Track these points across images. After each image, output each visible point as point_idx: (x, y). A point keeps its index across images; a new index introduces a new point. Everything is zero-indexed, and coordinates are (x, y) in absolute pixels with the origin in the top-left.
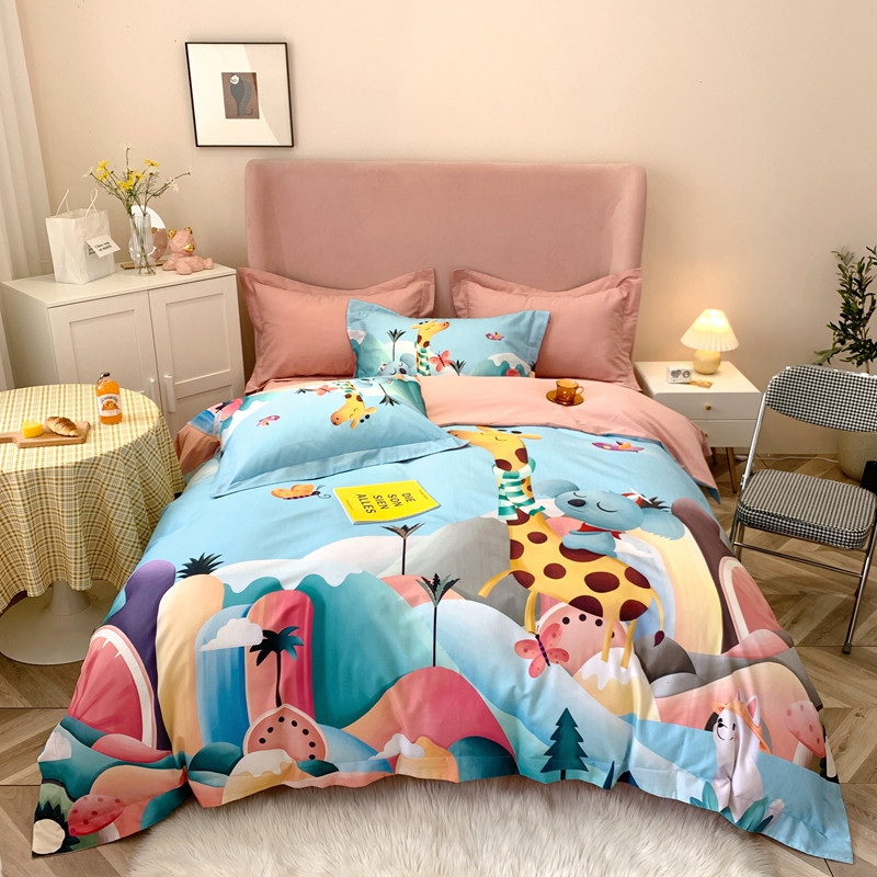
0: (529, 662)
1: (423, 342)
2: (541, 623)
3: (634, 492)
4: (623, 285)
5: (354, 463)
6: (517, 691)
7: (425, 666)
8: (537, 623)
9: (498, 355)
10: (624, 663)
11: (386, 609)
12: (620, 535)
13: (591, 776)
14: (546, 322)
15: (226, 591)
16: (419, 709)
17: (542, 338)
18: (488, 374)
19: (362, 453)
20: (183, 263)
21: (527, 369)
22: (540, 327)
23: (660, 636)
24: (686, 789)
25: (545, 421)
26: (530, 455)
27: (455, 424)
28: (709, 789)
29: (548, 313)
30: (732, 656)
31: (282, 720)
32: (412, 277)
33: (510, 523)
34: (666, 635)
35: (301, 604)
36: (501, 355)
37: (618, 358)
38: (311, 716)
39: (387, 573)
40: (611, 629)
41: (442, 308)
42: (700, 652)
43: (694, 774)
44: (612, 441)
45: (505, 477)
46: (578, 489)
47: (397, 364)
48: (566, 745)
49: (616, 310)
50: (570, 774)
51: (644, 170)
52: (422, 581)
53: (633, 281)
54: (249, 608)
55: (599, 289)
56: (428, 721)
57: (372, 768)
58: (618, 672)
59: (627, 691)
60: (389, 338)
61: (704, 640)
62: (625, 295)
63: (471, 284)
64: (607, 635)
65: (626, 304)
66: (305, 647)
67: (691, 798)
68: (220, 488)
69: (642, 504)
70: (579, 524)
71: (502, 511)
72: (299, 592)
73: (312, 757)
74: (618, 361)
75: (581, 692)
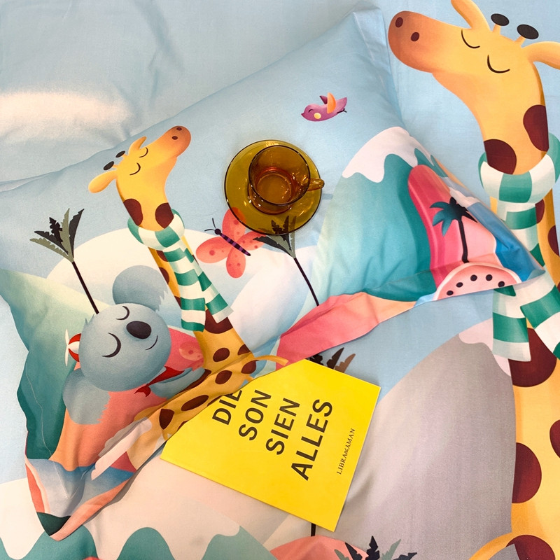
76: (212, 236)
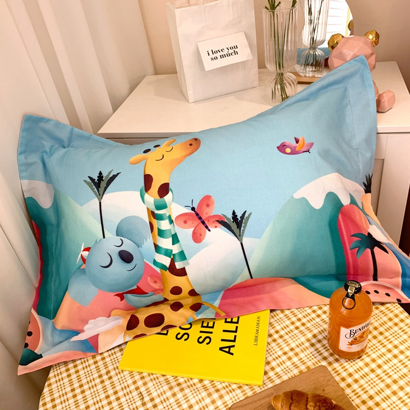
1: (156, 186)
76: (189, 211)
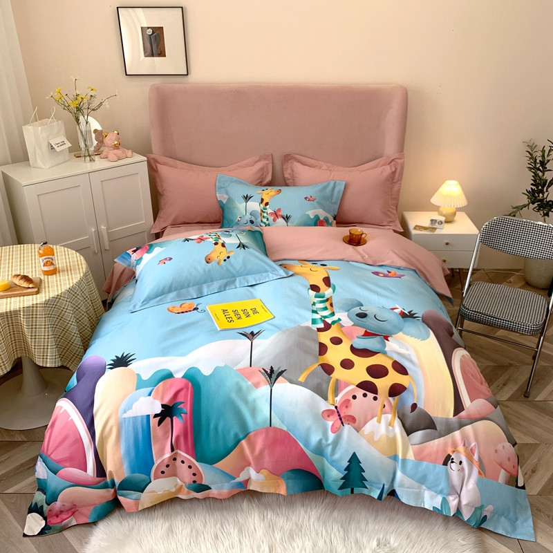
0: (330, 423)
1: (264, 203)
2: (338, 399)
3: (398, 307)
4: (392, 164)
5: (220, 287)
6: (324, 441)
7: (265, 426)
8: (336, 399)
9: (312, 211)
10: (390, 424)
11: (239, 390)
12: (389, 338)
13: (370, 492)
14: (343, 188)
15: (138, 378)
16: (262, 452)
17: (340, 198)
18: (306, 224)
19: (225, 281)
20: (112, 154)
21: (331, 219)
22: (339, 192)
23: (414, 406)
24: (430, 501)
25: (341, 257)
26: (332, 281)
27: (285, 260)
28: (445, 501)
29: (344, 183)
30: (460, 418)
31: (175, 459)
32: (257, 159)
33: (319, 330)
34: (418, 406)
35: (186, 386)
36: (314, 211)
37: (389, 211)
38: (193, 458)
39: (241, 366)
40: (383, 402)
41: (277, 180)
42: (439, 416)
43: (436, 492)
44: (384, 270)
45: (316, 297)
46: (362, 305)
47: (248, 217)
48: (354, 474)
49: (387, 180)
50: (356, 490)
51: (406, 89)
52: (263, 371)
53: (399, 161)
54: (153, 390)
55: (376, 167)
56: (267, 460)
57: (233, 487)
58: (387, 430)
59: (393, 441)
60: (243, 200)
61: (442, 409)
62: (394, 170)
63: (295, 163)
64: (380, 407)
65: (394, 176)
66: (188, 414)
67: (434, 507)
68: (134, 306)
69: (403, 315)
70: (362, 331)
71: (314, 322)
72: (184, 379)
73: (194, 482)
74: (389, 213)
75: (364, 442)
76: (273, 212)
